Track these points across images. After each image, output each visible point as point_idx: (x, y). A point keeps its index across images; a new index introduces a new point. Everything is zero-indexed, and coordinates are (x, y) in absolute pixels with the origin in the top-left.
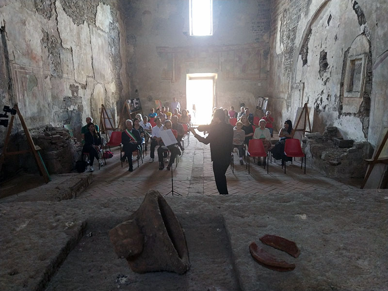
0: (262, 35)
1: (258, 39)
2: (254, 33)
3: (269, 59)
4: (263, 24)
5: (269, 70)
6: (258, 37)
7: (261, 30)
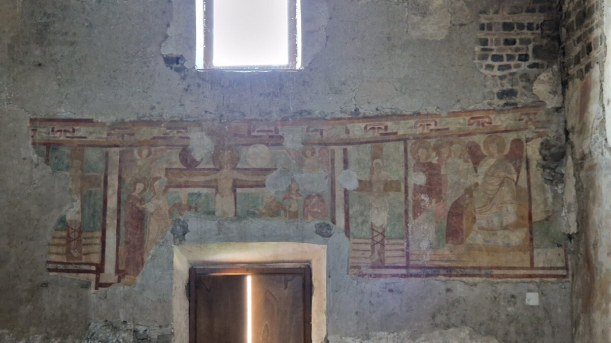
0: (529, 80)
1: (511, 93)
2: (490, 67)
3: (571, 182)
4: (527, 34)
5: (573, 229)
6: (508, 86)
7: (524, 58)
